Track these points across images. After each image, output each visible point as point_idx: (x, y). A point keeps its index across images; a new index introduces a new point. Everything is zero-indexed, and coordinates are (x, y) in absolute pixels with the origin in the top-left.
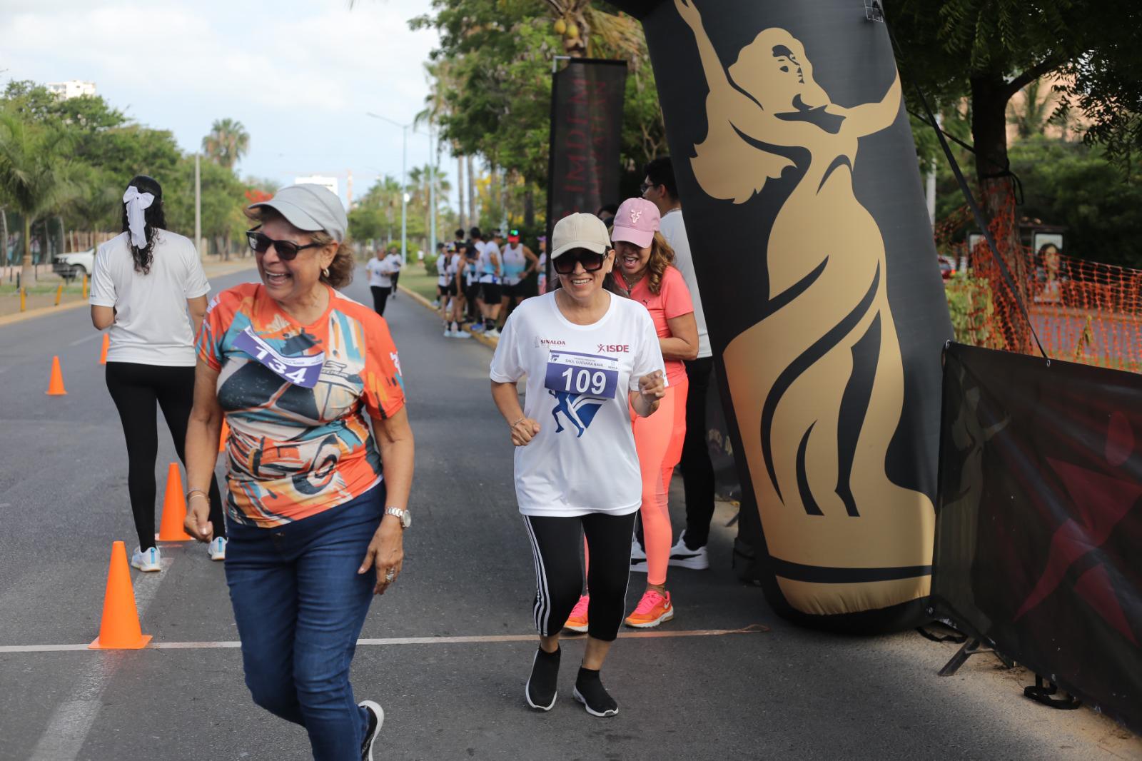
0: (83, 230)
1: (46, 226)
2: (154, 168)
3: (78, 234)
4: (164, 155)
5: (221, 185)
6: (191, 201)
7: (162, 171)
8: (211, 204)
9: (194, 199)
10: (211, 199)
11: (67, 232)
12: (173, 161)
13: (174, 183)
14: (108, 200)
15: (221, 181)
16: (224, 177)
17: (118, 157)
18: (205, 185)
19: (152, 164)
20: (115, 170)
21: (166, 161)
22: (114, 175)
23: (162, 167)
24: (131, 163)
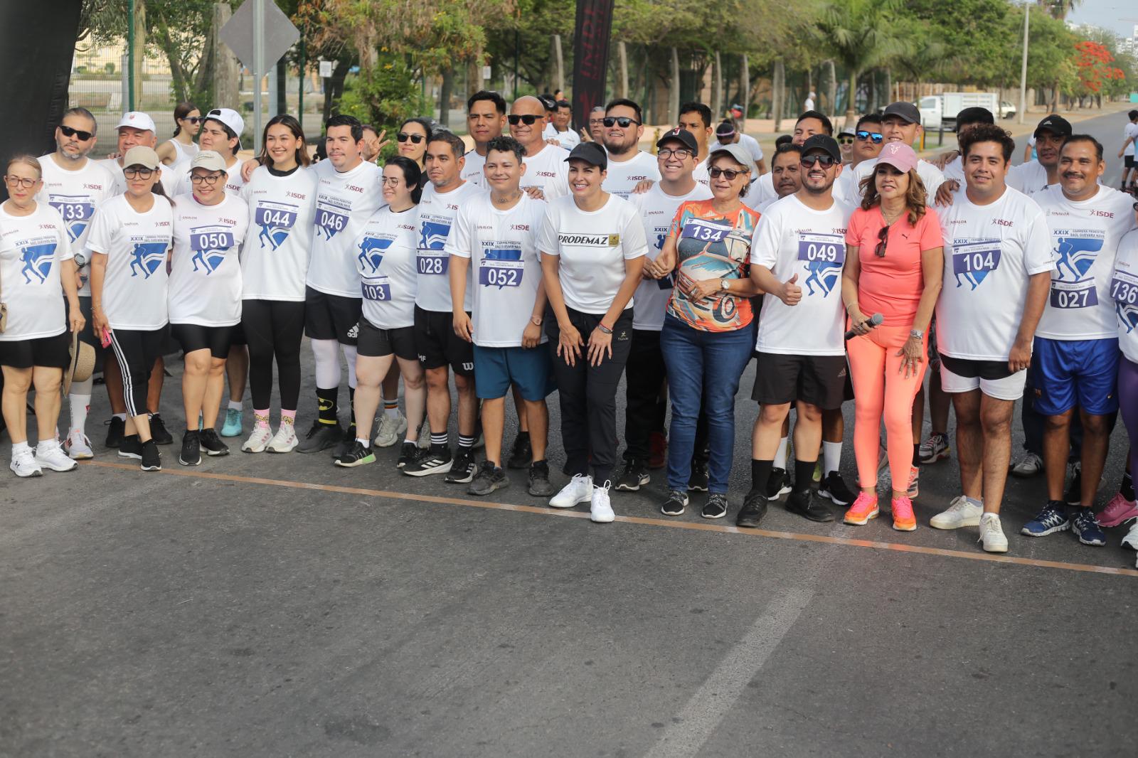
0: (909, 81)
1: (874, 77)
2: (981, 21)
3: (903, 84)
4: (992, 8)
5: (1050, 37)
6: (1018, 53)
7: (990, 25)
8: (1039, 57)
9: (1022, 51)
10: (1040, 51)
11: (893, 83)
12: (1001, 15)
13: (1001, 36)
14: (932, 55)
15: (1051, 33)
16: (1055, 29)
17: (946, 10)
18: (1034, 38)
19: (980, 18)
20: (943, 23)
21: (994, 15)
22: (941, 28)
23: (989, 20)
24: (959, 17)
